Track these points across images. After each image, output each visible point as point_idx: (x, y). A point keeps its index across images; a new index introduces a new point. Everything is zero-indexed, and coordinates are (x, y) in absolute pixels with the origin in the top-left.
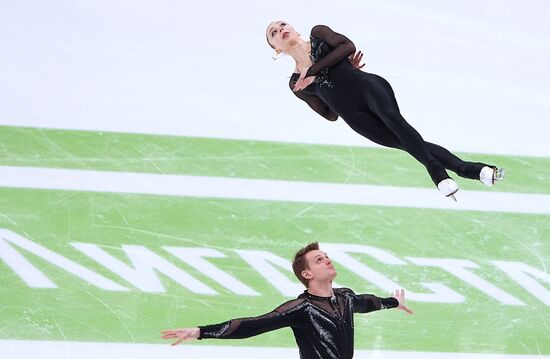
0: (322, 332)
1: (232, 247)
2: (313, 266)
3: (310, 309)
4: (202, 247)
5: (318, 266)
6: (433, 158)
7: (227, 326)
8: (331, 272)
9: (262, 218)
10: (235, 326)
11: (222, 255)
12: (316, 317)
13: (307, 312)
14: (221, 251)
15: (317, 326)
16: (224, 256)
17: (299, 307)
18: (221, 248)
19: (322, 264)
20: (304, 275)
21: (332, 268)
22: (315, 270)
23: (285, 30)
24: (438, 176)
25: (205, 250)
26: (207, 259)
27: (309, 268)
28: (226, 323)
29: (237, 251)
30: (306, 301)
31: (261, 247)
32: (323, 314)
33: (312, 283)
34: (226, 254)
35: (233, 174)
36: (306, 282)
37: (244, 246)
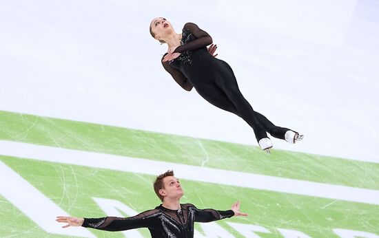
0: (169, 234)
1: (275, 226)
2: (167, 187)
3: (163, 217)
4: (254, 224)
5: (171, 188)
6: (258, 123)
7: (103, 221)
8: (179, 192)
9: (298, 207)
10: (109, 222)
11: (267, 231)
12: (166, 223)
13: (160, 219)
14: (267, 228)
15: (166, 229)
16: (269, 232)
17: (155, 215)
18: (268, 226)
19: (174, 187)
20: (160, 192)
21: (181, 189)
22: (169, 190)
23: (166, 22)
24: (260, 135)
25: (257, 226)
26: (256, 233)
27: (164, 188)
28: (103, 219)
29: (279, 229)
30: (160, 211)
31: (295, 228)
32: (171, 222)
33: (166, 199)
34: (270, 230)
35: (280, 175)
36: (162, 198)
37: (284, 226)
